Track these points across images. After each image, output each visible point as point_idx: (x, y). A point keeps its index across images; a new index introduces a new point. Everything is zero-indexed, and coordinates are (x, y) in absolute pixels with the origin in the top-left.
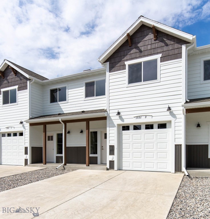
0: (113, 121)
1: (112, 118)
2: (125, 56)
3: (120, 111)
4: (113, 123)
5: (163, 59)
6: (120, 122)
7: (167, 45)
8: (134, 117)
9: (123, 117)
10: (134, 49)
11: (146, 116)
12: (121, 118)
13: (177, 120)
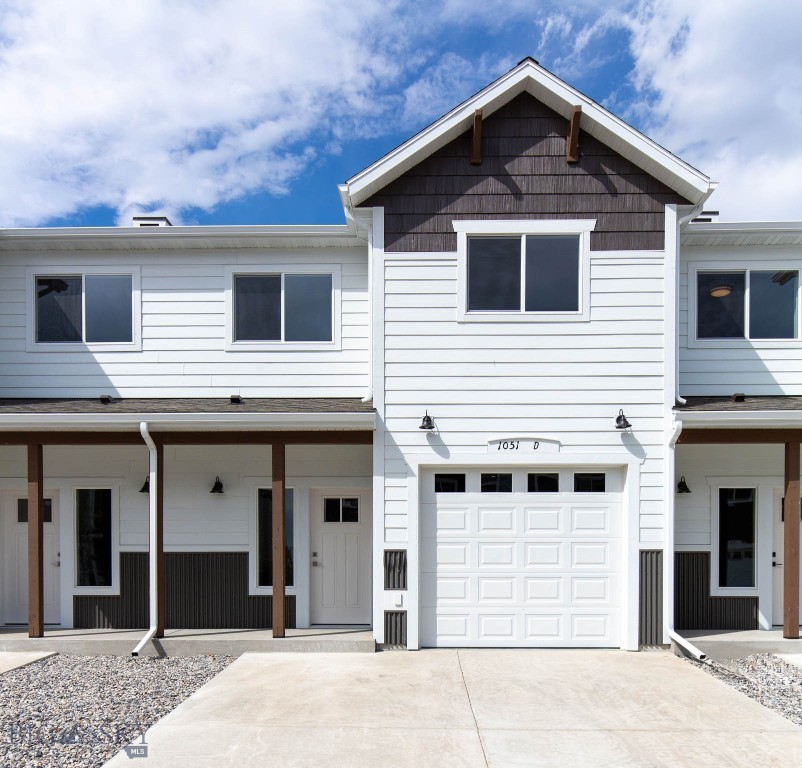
0: (403, 450)
1: (398, 439)
2: (453, 196)
4: (401, 458)
5: (599, 241)
6: (433, 458)
8: (491, 443)
9: (446, 439)
10: (491, 178)
11: (537, 442)
12: (435, 441)
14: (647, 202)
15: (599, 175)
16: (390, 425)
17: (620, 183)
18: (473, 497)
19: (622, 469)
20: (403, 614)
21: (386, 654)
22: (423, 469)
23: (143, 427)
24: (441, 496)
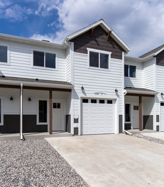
0: (77, 94)
1: (76, 91)
3: (84, 86)
4: (77, 95)
5: (112, 56)
6: (83, 96)
7: (114, 48)
8: (94, 93)
9: (86, 92)
10: (94, 41)
11: (102, 93)
12: (84, 92)
13: (120, 99)
14: (119, 50)
15: (112, 44)
16: (75, 88)
17: (115, 46)
18: (90, 104)
19: (115, 100)
20: (78, 128)
21: (74, 137)
22: (81, 98)
23: (22, 84)
24: (84, 103)
